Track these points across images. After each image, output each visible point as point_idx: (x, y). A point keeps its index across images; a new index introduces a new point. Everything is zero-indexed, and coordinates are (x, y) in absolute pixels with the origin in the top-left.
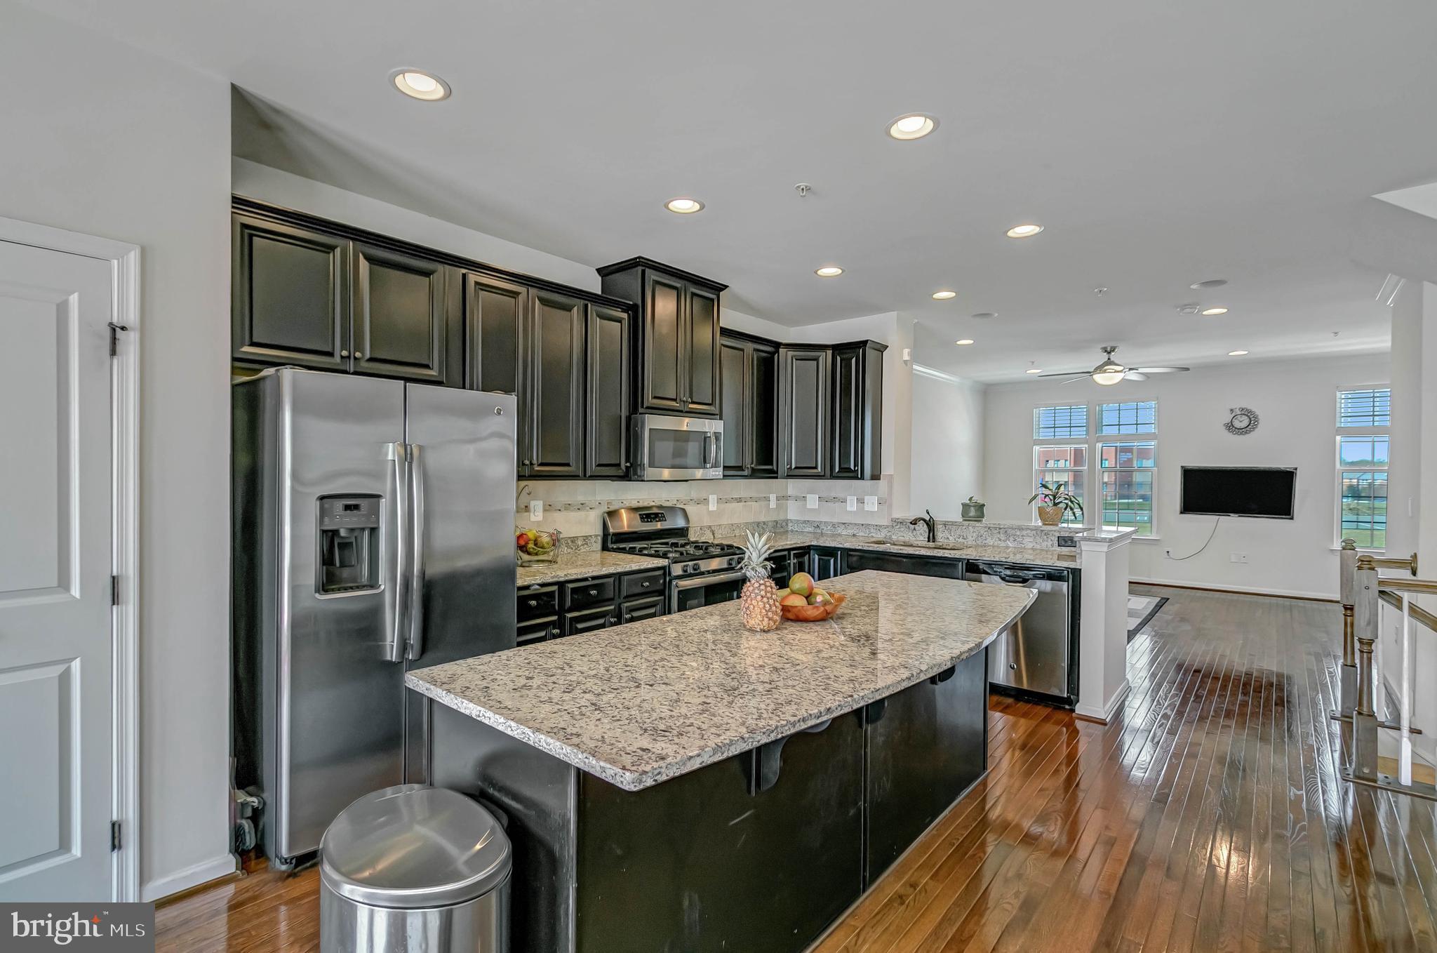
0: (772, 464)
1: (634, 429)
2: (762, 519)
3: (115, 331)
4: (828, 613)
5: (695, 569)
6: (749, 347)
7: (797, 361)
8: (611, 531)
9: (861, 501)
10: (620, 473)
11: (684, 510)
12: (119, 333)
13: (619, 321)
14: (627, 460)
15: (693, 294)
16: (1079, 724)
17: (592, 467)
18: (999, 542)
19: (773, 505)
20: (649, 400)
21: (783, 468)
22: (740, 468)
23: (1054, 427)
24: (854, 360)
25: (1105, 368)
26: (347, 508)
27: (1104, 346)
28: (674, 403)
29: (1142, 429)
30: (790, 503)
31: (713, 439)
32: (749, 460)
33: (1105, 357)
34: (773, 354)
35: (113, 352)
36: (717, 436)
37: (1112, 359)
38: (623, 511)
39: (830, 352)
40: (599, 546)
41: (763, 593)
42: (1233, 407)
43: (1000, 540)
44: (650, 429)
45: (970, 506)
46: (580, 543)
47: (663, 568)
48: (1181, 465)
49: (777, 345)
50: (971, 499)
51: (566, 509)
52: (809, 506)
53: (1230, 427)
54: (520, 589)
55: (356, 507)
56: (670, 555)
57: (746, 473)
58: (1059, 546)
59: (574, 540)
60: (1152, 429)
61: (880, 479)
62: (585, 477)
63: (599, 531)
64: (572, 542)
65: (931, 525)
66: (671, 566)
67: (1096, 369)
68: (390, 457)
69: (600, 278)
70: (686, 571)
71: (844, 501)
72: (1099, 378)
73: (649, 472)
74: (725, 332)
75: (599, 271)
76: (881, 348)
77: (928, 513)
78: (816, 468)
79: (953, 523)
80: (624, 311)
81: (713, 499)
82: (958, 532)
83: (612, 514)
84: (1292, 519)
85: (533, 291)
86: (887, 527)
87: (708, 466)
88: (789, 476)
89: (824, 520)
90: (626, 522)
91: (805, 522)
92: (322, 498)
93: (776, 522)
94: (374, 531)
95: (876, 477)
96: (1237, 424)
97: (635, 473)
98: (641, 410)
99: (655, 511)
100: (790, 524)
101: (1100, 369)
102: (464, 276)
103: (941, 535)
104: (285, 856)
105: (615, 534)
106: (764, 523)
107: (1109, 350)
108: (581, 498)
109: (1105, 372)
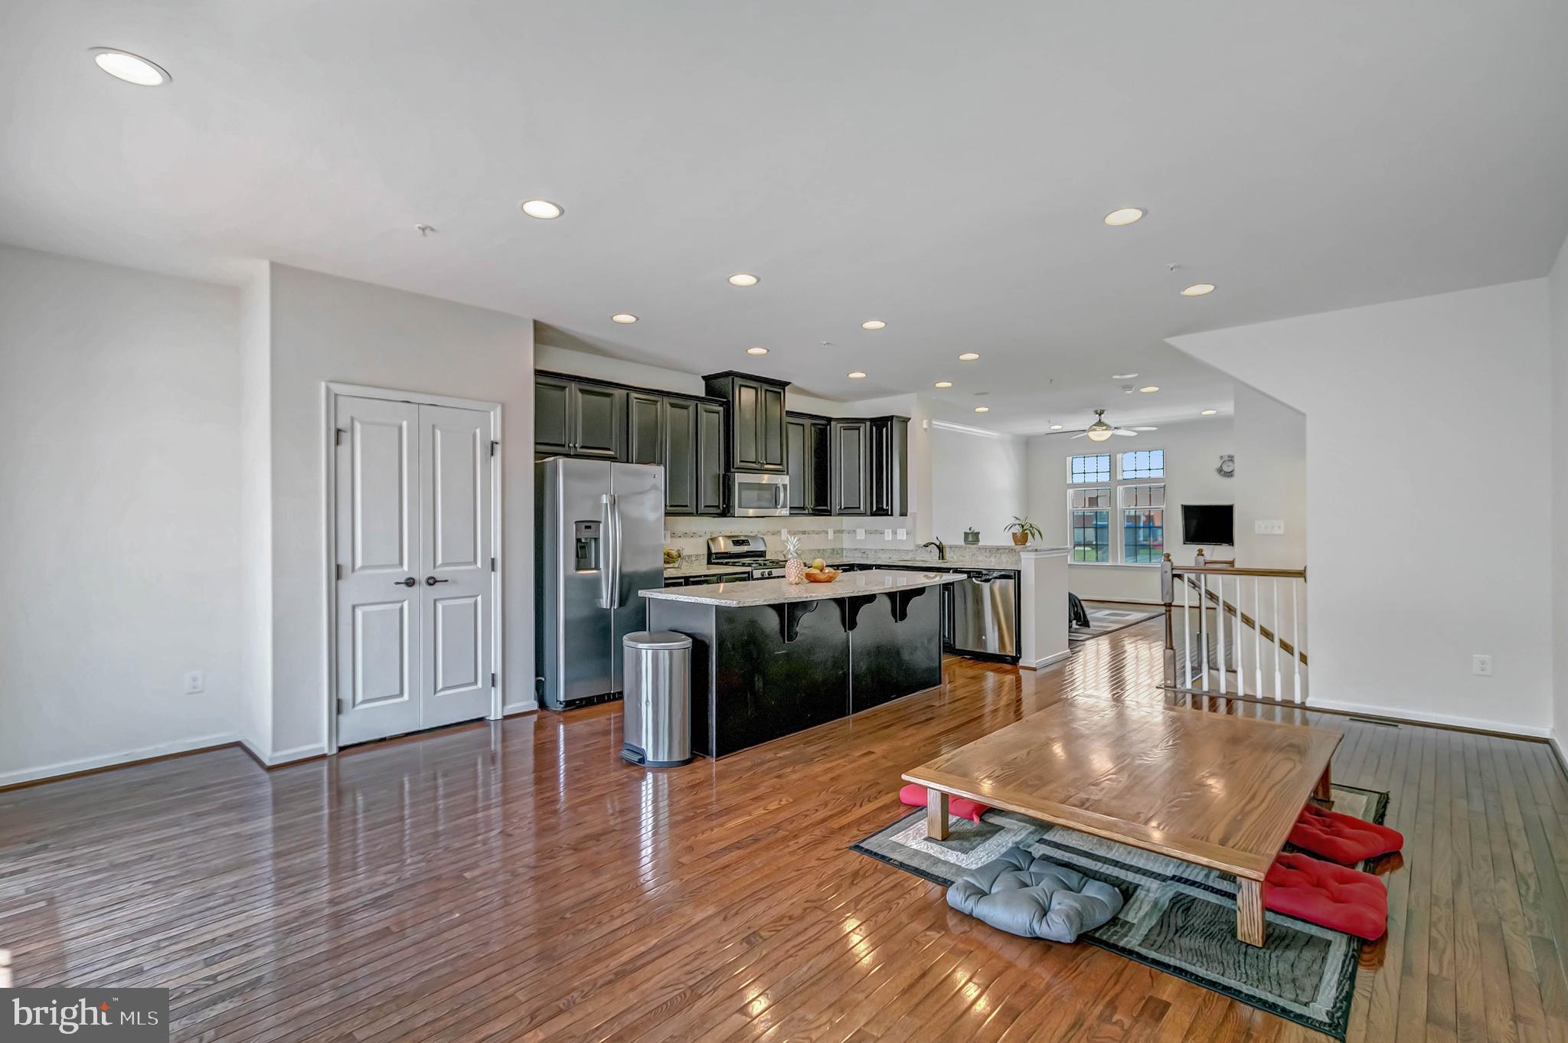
0: (827, 506)
1: (728, 483)
2: (822, 547)
3: (493, 444)
4: (831, 577)
5: (769, 575)
6: (807, 422)
7: (845, 431)
8: (713, 551)
9: (895, 533)
10: (719, 511)
11: (763, 538)
12: (495, 445)
13: (718, 412)
14: (724, 503)
15: (766, 390)
16: (1022, 672)
17: (702, 509)
19: (831, 536)
20: (738, 463)
21: (836, 508)
22: (803, 508)
23: (1084, 473)
24: (884, 430)
26: (587, 527)
27: (1095, 410)
28: (754, 465)
29: (1153, 474)
30: (845, 536)
31: (782, 489)
32: (810, 503)
33: (1097, 418)
34: (826, 425)
35: (492, 454)
36: (785, 486)
38: (721, 539)
39: (868, 423)
40: (706, 561)
44: (739, 483)
45: (970, 534)
46: (693, 559)
47: (748, 573)
49: (829, 420)
50: (970, 529)
51: (685, 537)
52: (858, 538)
53: (1220, 471)
54: (666, 579)
55: (589, 527)
56: (754, 565)
57: (806, 512)
59: (689, 556)
60: (1161, 473)
61: (906, 515)
62: (698, 514)
63: (705, 552)
64: (689, 558)
65: (941, 549)
66: (754, 571)
67: (1088, 428)
68: (604, 502)
69: (704, 382)
70: (763, 575)
71: (882, 533)
72: (1092, 435)
73: (738, 511)
74: (790, 413)
75: (703, 377)
76: (905, 421)
77: (940, 539)
78: (859, 508)
79: (957, 546)
80: (720, 405)
81: (784, 531)
82: (960, 551)
83: (713, 539)
85: (666, 400)
86: (913, 551)
87: (779, 507)
88: (840, 514)
89: (868, 547)
90: (723, 545)
91: (856, 549)
92: (576, 522)
93: (833, 550)
94: (596, 540)
95: (903, 514)
96: (1225, 469)
97: (729, 512)
98: (732, 470)
99: (743, 538)
100: (844, 552)
101: (1092, 428)
102: (628, 394)
103: (948, 554)
104: (562, 700)
105: (716, 554)
106: (824, 550)
107: (1099, 412)
108: (694, 529)
109: (1095, 430)
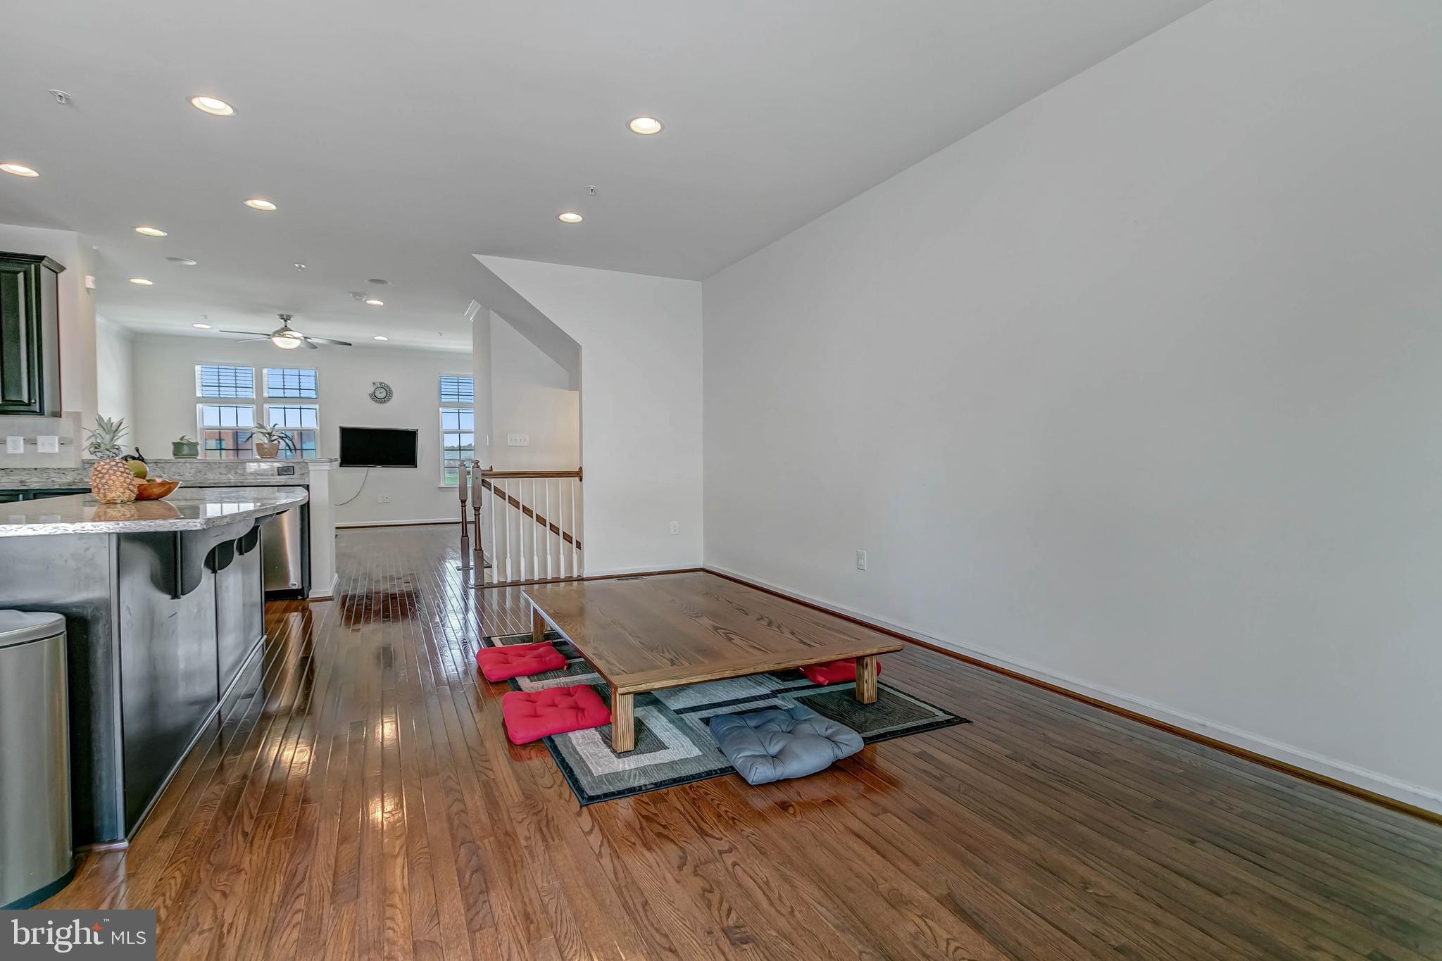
9: (30, 441)
16: (312, 606)
18: (220, 476)
23: (219, 386)
24: (21, 276)
25: (285, 333)
27: (281, 313)
29: (304, 394)
33: (281, 324)
37: (288, 326)
41: (122, 469)
42: (375, 381)
43: (221, 474)
45: (183, 444)
48: (340, 425)
50: (182, 439)
53: (374, 397)
58: (279, 475)
60: (312, 394)
61: (64, 416)
67: (275, 333)
71: (3, 442)
72: (278, 341)
76: (57, 268)
77: (138, 451)
79: (167, 462)
82: (173, 469)
84: (416, 467)
86: (76, 469)
95: (57, 413)
96: (378, 395)
101: (280, 333)
107: (285, 317)
109: (283, 336)
